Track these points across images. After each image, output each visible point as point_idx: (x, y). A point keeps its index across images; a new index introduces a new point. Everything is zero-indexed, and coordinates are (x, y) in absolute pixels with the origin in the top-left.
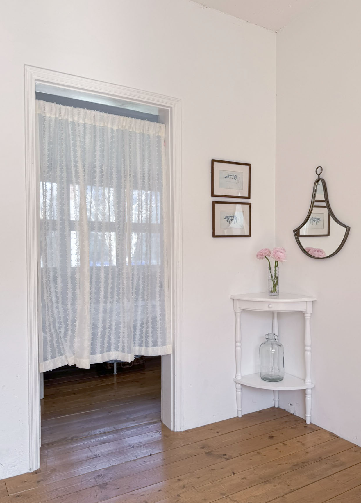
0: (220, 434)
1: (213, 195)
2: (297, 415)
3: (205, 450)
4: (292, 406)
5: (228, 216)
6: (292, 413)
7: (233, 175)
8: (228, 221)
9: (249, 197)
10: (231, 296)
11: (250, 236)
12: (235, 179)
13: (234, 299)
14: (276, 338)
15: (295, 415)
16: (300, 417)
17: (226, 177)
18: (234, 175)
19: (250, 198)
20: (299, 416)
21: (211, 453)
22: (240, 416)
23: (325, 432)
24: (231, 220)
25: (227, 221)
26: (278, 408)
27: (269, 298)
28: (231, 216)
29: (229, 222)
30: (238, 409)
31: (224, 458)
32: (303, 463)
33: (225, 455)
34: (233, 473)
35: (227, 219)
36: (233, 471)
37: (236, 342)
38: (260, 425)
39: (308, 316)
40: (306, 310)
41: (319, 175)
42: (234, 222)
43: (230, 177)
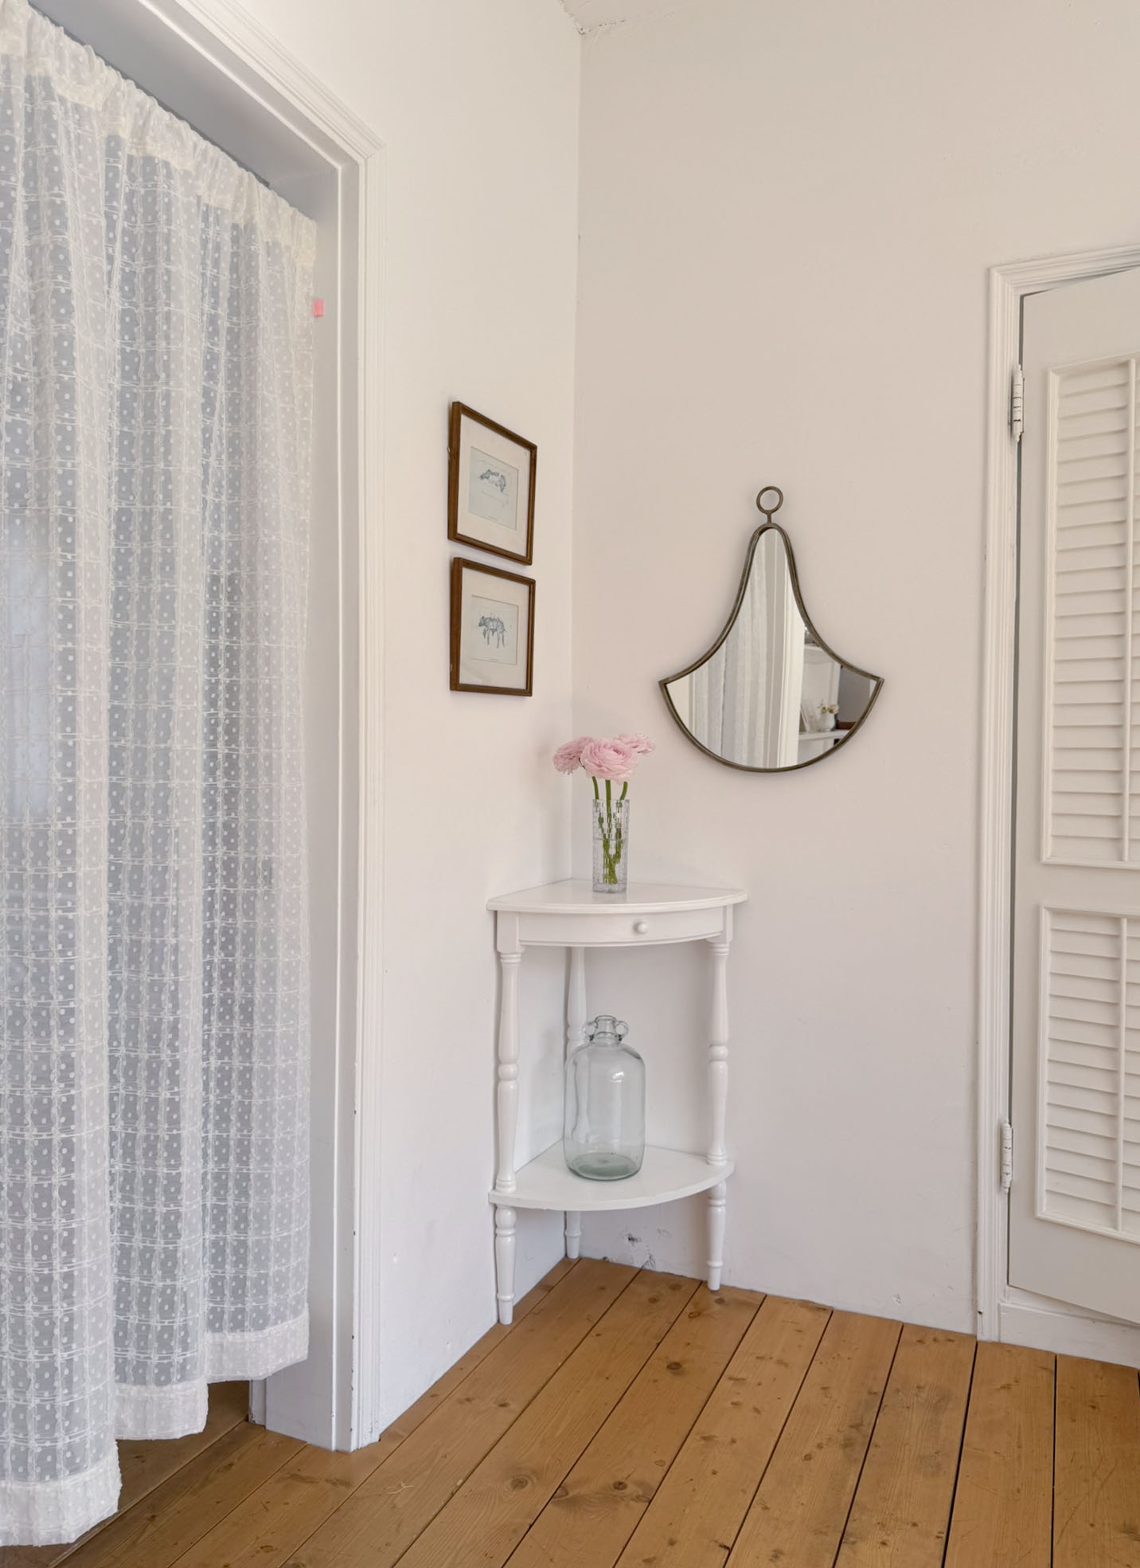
0: (515, 1407)
1: (453, 535)
2: (660, 1267)
3: (538, 1494)
4: (635, 1244)
5: (485, 617)
6: (640, 1267)
7: (498, 475)
8: (486, 635)
9: (527, 560)
10: (490, 901)
11: (527, 691)
12: (502, 490)
13: (496, 913)
14: (620, 1030)
15: (650, 1271)
16: (671, 1272)
17: (482, 477)
18: (500, 475)
19: (531, 564)
20: (666, 1271)
21: (570, 1496)
22: (508, 1319)
23: (787, 1303)
24: (491, 632)
25: (484, 634)
26: (580, 1259)
27: (596, 901)
28: (493, 617)
29: (488, 638)
30: (502, 1297)
31: (633, 1499)
32: (857, 1426)
33: (620, 1485)
34: (721, 1546)
35: (484, 627)
36: (716, 1542)
37: (498, 1062)
38: (598, 1335)
39: (724, 950)
40: (721, 932)
41: (769, 513)
42: (499, 640)
43: (491, 477)
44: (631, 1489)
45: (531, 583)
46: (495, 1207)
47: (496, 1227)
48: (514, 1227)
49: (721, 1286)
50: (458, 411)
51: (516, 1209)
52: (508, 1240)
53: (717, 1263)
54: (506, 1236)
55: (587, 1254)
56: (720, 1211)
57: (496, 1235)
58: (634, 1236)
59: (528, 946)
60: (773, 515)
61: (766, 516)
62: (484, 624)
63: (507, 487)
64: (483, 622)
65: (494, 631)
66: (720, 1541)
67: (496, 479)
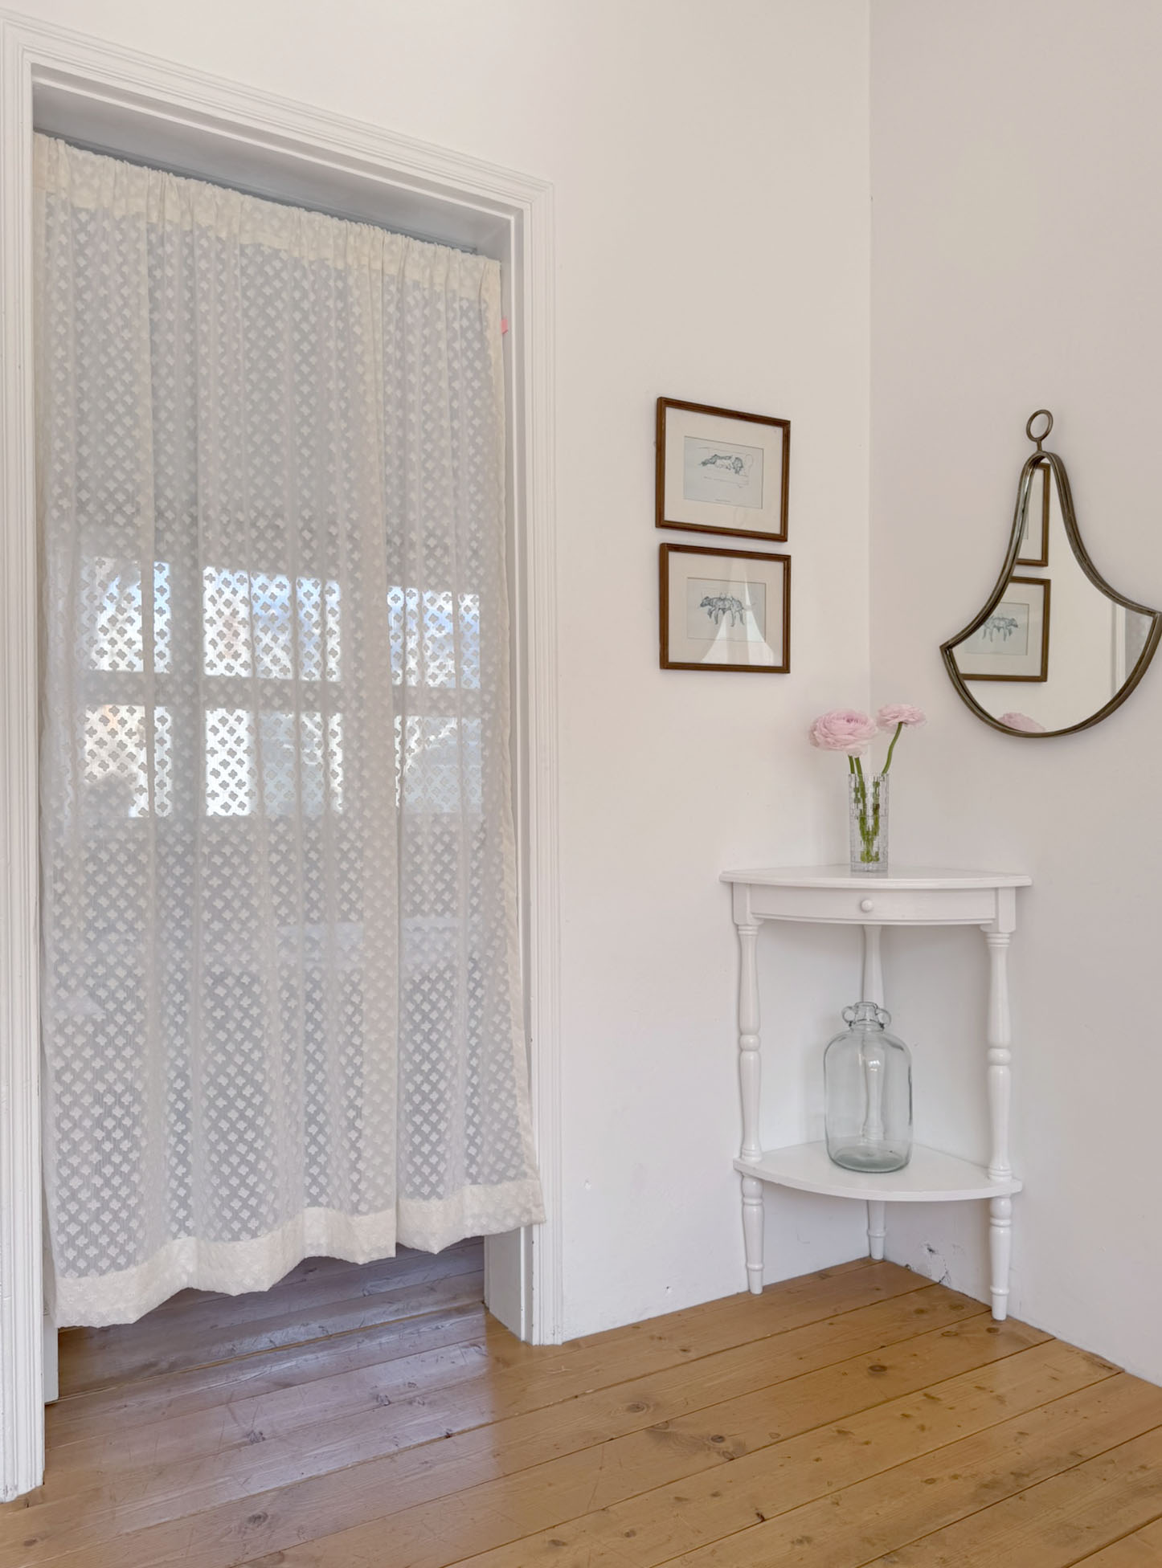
0: (692, 1355)
1: (661, 523)
2: (955, 1285)
3: (645, 1419)
4: (934, 1256)
5: (711, 598)
6: (937, 1280)
7: (730, 458)
8: (713, 615)
9: (782, 538)
10: (725, 872)
12: (737, 472)
13: (733, 884)
14: (881, 1017)
15: (946, 1288)
16: (967, 1293)
17: (704, 464)
18: (733, 459)
20: (961, 1291)
21: (669, 1430)
22: (757, 1290)
23: (1071, 1351)
24: (721, 611)
25: (710, 614)
26: (883, 1261)
28: (723, 596)
29: (716, 618)
30: (751, 1266)
31: (718, 1453)
32: (1018, 1475)
33: (721, 1439)
34: (758, 1514)
35: (708, 607)
36: (757, 1509)
37: (741, 1033)
38: (831, 1324)
39: (1000, 941)
40: (993, 919)
41: (1039, 441)
42: (734, 618)
43: (719, 462)
44: (726, 1445)
45: (786, 560)
46: (743, 1177)
47: (743, 1195)
48: (761, 1197)
49: (1008, 1316)
50: (664, 404)
51: (762, 1181)
52: (754, 1210)
53: (1001, 1289)
54: (752, 1205)
55: (893, 1258)
56: (1003, 1232)
57: (744, 1204)
58: (932, 1247)
59: (765, 920)
60: (1043, 441)
61: (1035, 444)
62: (710, 604)
63: (747, 466)
64: (709, 602)
65: (724, 611)
66: (760, 1511)
67: (727, 462)
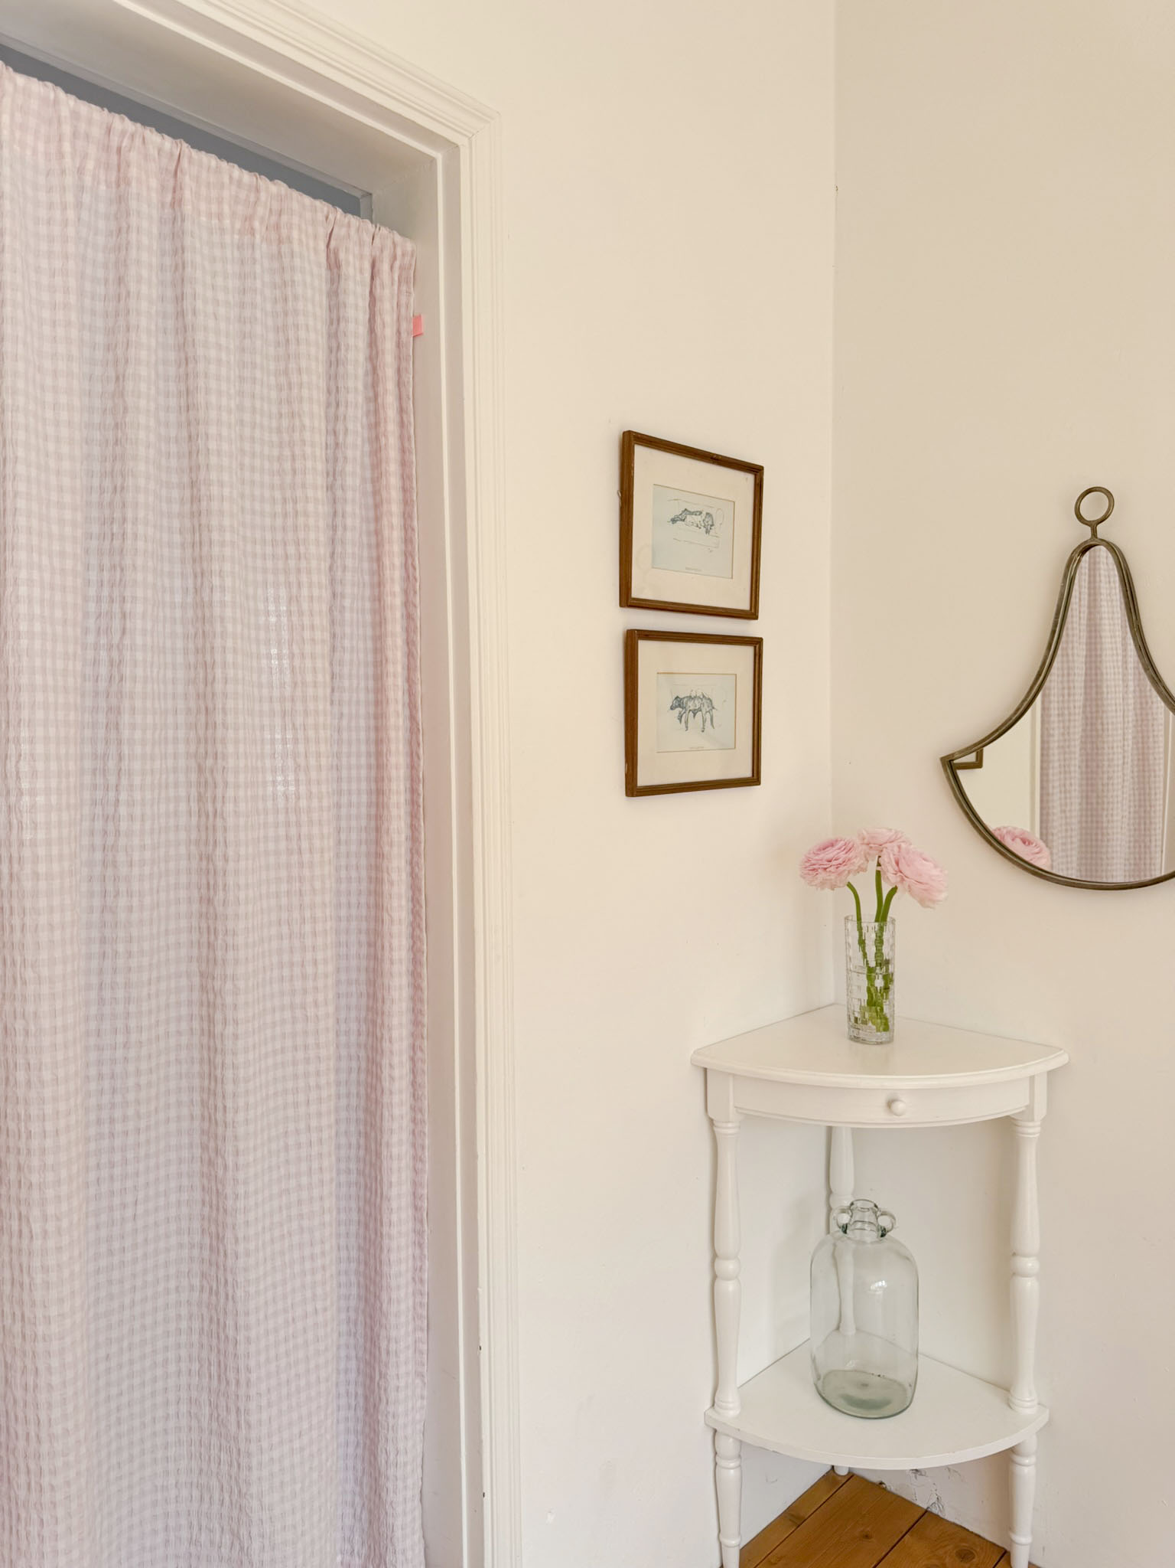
1: (627, 600)
2: (949, 1515)
4: (921, 1476)
5: (681, 697)
6: (925, 1507)
7: (701, 513)
8: (683, 719)
9: (752, 614)
10: (697, 1052)
11: (755, 780)
12: (707, 532)
13: (705, 1070)
14: (884, 1221)
15: (937, 1518)
16: (963, 1525)
17: (674, 521)
18: (704, 513)
19: (756, 618)
24: (691, 714)
25: (680, 719)
26: (850, 1474)
28: (693, 695)
29: (686, 722)
30: (725, 1541)
35: (679, 710)
37: (715, 1256)
39: (1032, 1131)
40: (1027, 1106)
41: (1094, 525)
42: (704, 721)
43: (689, 518)
45: (756, 643)
46: (715, 1432)
47: (716, 1454)
48: (738, 1460)
50: (631, 441)
51: (738, 1440)
52: (730, 1473)
53: (1023, 1537)
54: (729, 1467)
55: (860, 1471)
56: (1027, 1471)
57: (716, 1464)
59: (745, 1114)
60: (1100, 528)
61: (1089, 528)
62: (679, 706)
63: (717, 524)
64: (679, 703)
65: (695, 712)
67: (698, 519)
